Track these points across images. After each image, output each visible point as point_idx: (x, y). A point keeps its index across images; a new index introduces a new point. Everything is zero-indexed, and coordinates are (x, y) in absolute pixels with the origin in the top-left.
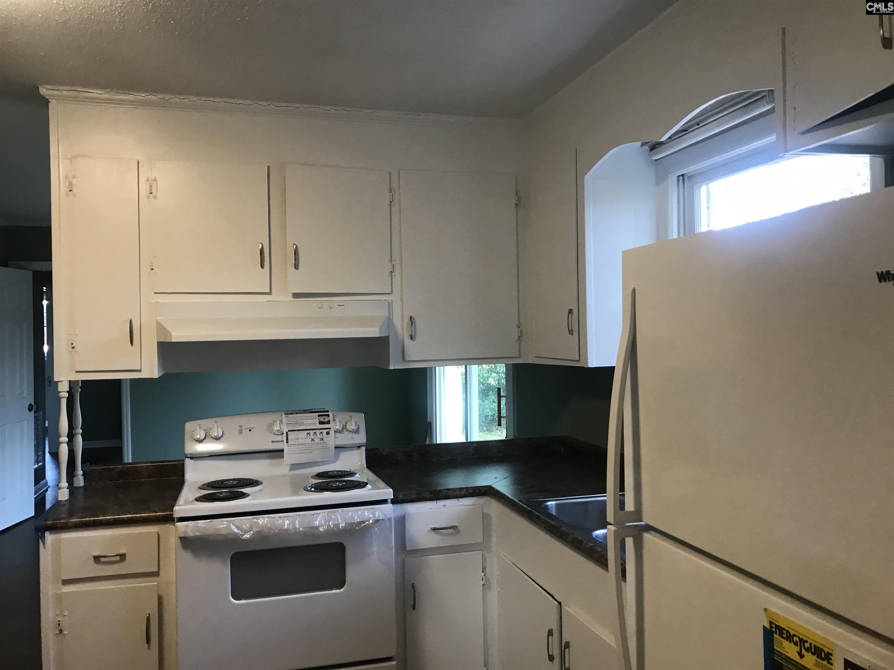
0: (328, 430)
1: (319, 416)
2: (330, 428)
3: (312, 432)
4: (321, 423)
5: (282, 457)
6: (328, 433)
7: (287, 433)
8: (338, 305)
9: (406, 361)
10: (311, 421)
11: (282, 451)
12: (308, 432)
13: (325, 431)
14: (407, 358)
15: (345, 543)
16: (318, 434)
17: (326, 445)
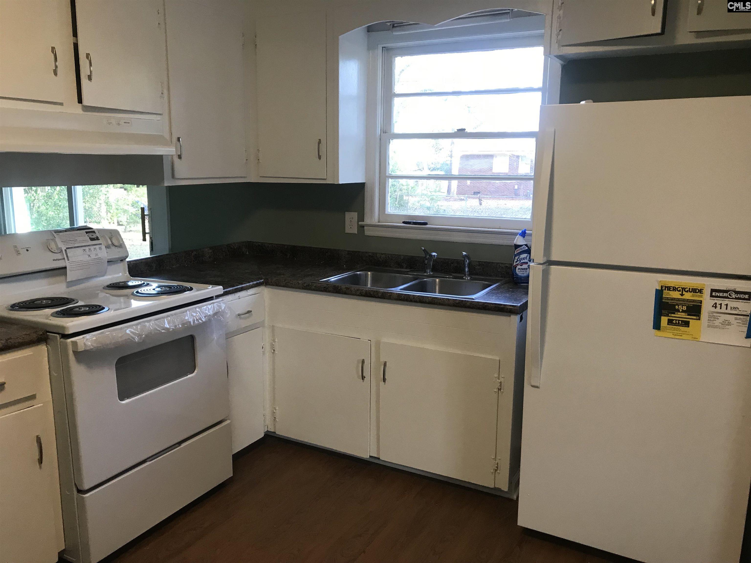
0: (100, 246)
1: (87, 233)
2: (101, 244)
3: (87, 248)
4: (92, 239)
5: (66, 274)
6: (100, 248)
7: (65, 250)
8: (125, 123)
9: (176, 178)
10: (81, 238)
11: (65, 268)
12: (84, 248)
13: (97, 247)
14: (177, 175)
15: (196, 337)
16: (93, 250)
17: (101, 260)
